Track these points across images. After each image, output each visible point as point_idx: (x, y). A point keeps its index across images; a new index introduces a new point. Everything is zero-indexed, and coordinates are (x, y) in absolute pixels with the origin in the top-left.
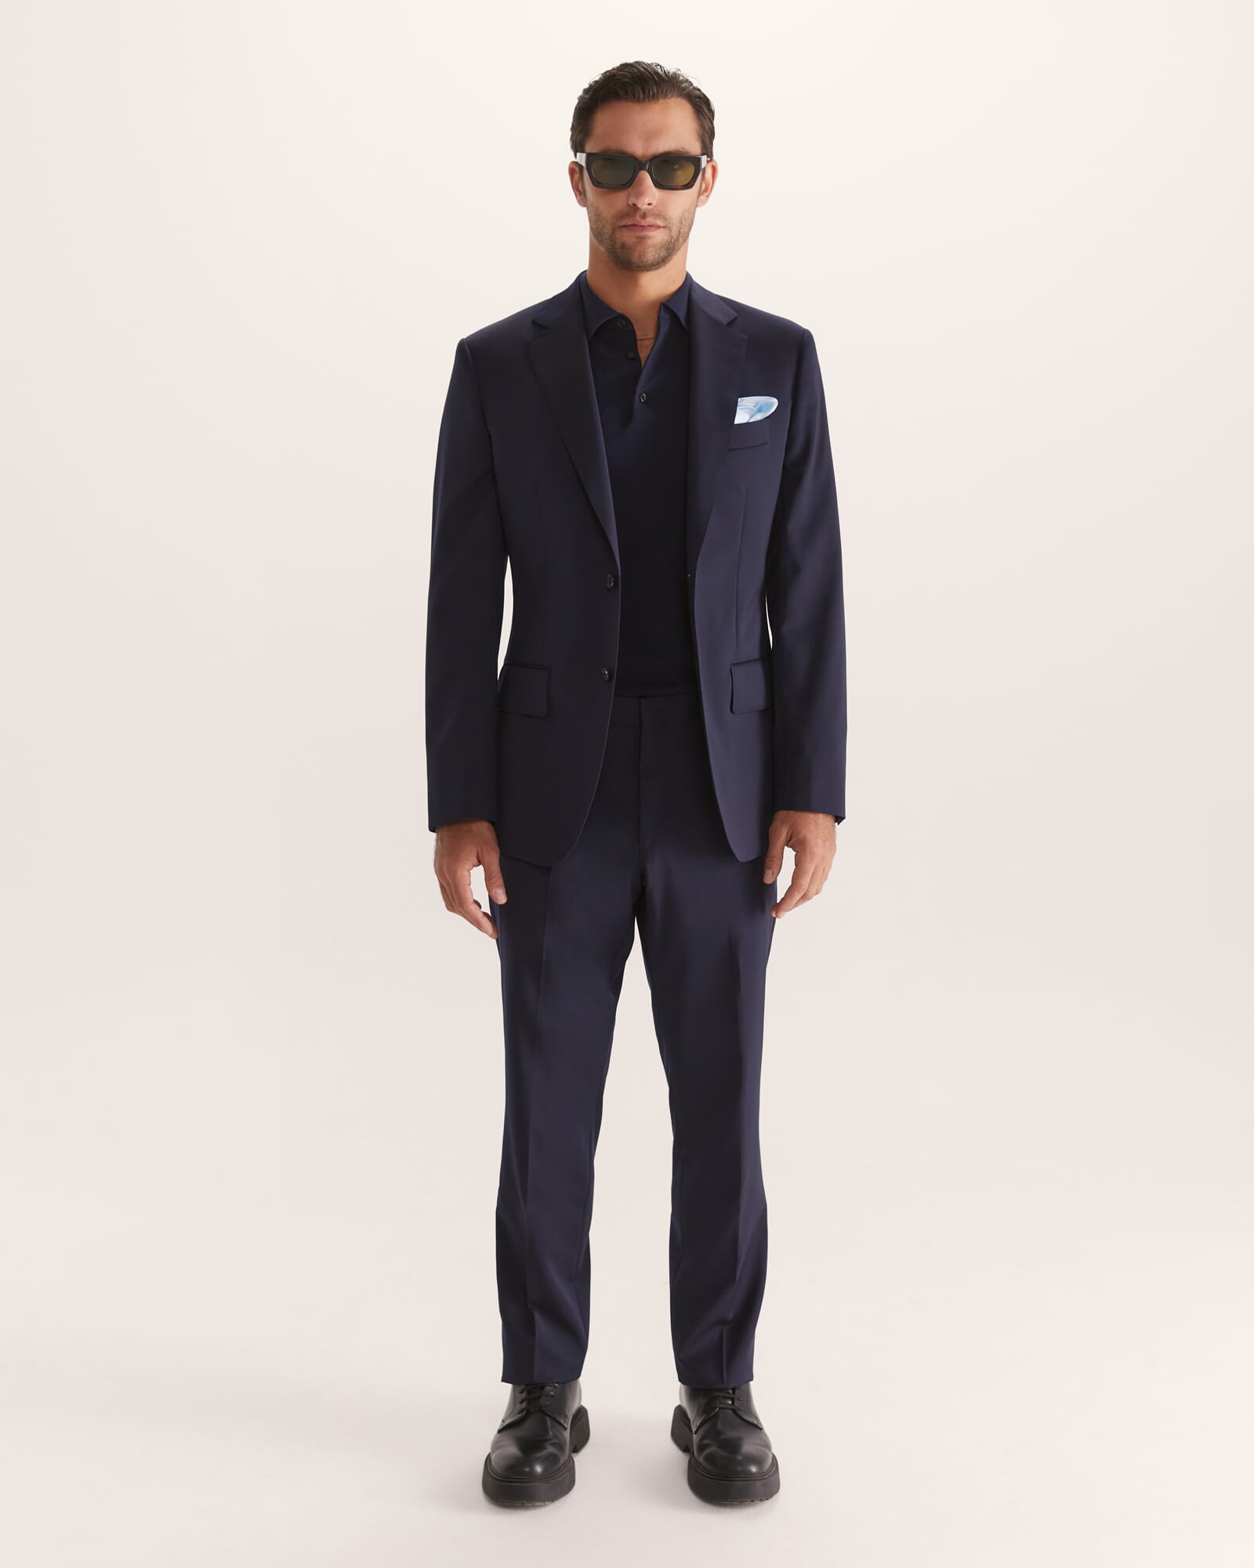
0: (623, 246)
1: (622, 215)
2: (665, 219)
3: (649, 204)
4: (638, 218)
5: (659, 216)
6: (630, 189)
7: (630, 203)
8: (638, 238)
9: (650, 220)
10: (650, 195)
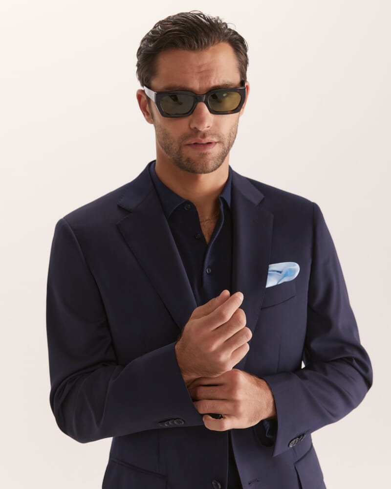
0: (188, 160)
1: (186, 137)
2: (219, 137)
3: (208, 127)
4: (199, 138)
5: (214, 135)
6: (191, 116)
7: (192, 126)
8: (200, 154)
9: (209, 139)
10: (209, 120)
